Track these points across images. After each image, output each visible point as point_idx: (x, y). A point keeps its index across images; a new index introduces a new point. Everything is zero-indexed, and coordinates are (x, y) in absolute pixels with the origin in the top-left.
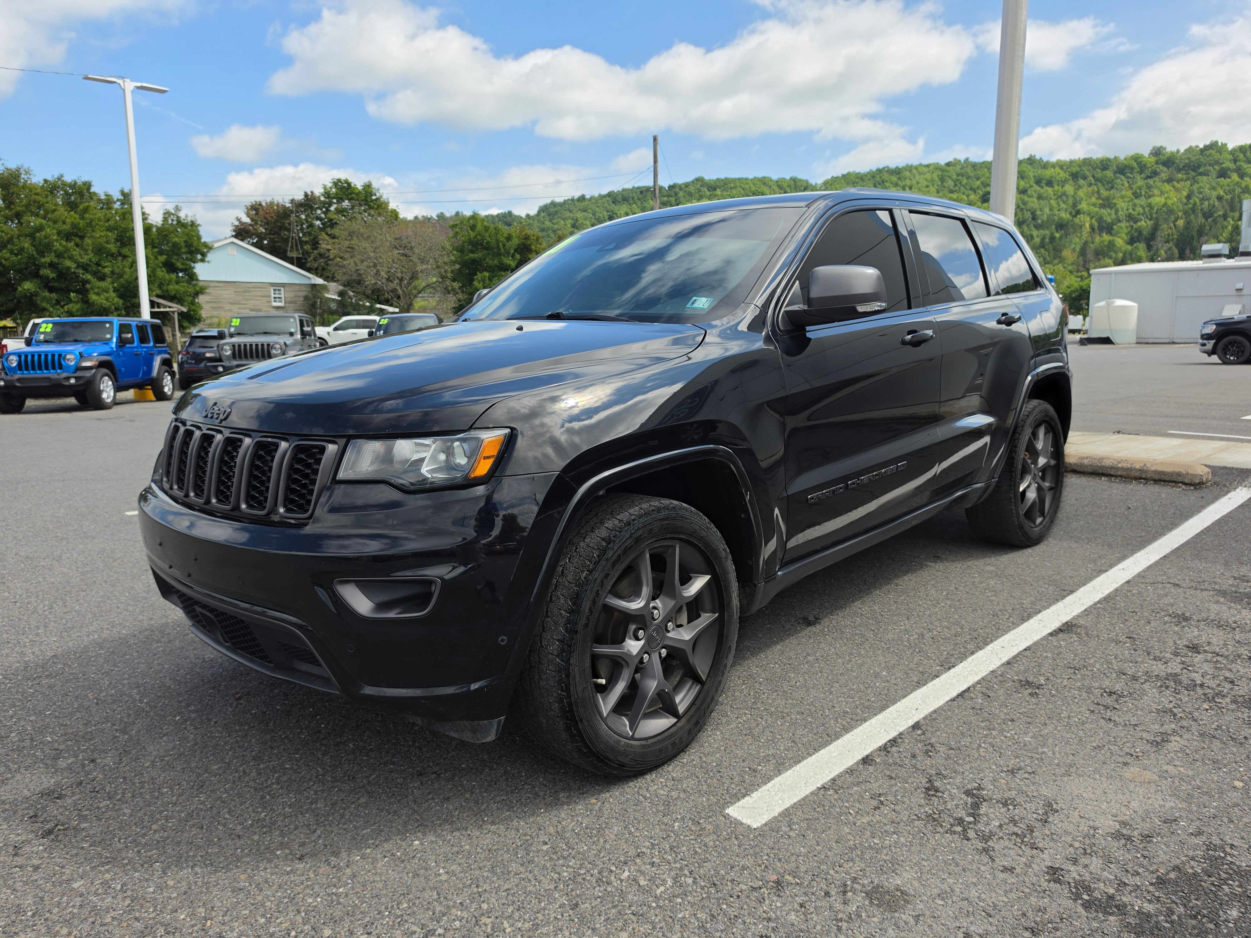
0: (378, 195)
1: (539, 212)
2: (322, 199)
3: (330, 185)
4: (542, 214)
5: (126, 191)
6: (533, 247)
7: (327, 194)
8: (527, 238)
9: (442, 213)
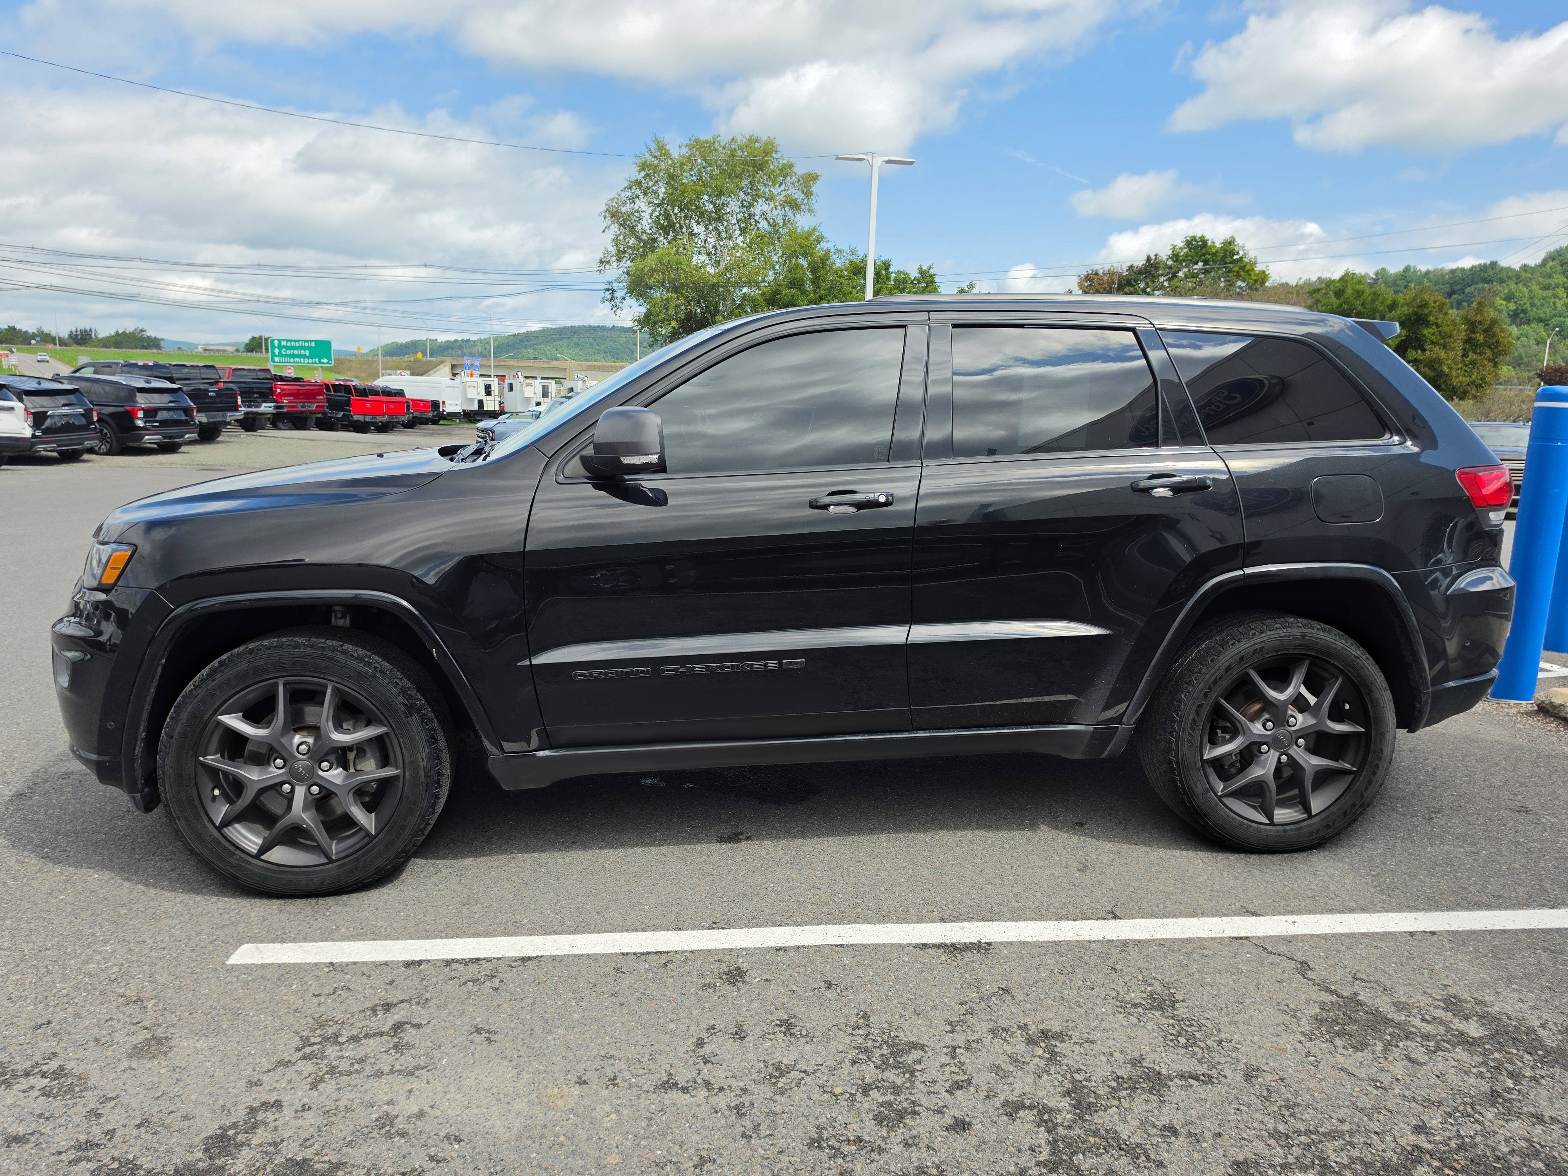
0: (1241, 253)
1: (1544, 263)
2: (1170, 263)
3: (1181, 245)
4: (1551, 264)
5: (925, 268)
6: (1431, 318)
7: (1175, 257)
8: (1424, 305)
9: (1383, 270)
